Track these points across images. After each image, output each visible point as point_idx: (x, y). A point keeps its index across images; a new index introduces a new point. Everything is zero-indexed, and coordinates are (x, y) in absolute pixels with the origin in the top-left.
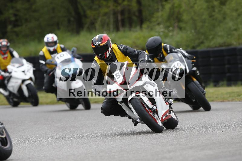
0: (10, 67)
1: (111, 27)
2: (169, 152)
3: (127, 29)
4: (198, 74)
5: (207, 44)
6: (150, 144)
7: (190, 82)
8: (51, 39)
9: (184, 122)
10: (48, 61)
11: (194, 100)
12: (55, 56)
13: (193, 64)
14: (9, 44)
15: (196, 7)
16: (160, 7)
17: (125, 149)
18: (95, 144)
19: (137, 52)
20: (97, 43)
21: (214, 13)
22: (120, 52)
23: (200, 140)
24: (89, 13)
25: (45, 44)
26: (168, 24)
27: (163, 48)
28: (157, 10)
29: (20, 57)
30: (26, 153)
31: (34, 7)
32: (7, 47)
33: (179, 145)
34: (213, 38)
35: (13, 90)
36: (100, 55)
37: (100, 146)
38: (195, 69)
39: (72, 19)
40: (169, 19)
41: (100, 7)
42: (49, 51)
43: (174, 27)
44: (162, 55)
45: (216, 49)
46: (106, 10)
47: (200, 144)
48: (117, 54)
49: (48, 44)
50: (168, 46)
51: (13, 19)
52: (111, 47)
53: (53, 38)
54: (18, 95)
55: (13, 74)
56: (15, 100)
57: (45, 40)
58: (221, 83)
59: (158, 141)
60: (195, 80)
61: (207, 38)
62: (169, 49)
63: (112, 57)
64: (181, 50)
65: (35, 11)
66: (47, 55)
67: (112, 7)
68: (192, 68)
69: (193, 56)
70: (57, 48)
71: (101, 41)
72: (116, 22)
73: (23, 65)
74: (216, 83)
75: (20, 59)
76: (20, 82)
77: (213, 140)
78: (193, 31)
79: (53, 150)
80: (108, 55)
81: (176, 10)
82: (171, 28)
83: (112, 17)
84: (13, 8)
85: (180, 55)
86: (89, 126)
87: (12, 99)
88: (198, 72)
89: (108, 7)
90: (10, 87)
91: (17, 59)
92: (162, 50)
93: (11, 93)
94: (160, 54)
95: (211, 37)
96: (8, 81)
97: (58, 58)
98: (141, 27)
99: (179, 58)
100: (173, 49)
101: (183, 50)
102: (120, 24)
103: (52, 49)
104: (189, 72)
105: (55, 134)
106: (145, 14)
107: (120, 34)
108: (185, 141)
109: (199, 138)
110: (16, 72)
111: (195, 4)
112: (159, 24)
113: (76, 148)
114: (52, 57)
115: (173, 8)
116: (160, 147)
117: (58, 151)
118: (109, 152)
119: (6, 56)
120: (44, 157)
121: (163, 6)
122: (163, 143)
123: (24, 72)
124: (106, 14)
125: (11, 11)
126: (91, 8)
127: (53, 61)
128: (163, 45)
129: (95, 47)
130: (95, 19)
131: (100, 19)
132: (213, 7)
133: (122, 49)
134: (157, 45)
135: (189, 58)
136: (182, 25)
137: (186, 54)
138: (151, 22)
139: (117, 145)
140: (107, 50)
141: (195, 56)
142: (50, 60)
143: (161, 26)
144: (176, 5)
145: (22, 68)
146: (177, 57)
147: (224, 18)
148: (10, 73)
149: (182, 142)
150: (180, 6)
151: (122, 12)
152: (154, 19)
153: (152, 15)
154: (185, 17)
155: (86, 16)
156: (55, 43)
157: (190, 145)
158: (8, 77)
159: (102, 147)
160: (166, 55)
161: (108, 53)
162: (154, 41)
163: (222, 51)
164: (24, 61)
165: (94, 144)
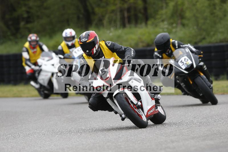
0: (40, 61)
1: (118, 23)
2: (173, 142)
3: (133, 25)
4: (205, 68)
5: (208, 39)
6: (154, 134)
7: (197, 77)
8: (69, 34)
9: (187, 114)
10: (66, 55)
11: (201, 94)
12: (73, 51)
13: (200, 59)
14: (38, 39)
15: (199, 5)
16: (164, 5)
17: (131, 140)
18: (103, 134)
19: (123, 49)
20: (84, 40)
21: (215, 11)
22: (107, 48)
23: (202, 131)
24: (97, 10)
25: (63, 39)
26: (172, 21)
27: (171, 44)
28: (162, 8)
29: (49, 51)
30: (38, 142)
31: (45, 4)
32: (37, 41)
33: (181, 135)
34: (214, 35)
35: (44, 82)
36: (88, 51)
37: (107, 136)
38: (202, 64)
39: (81, 16)
40: (172, 16)
41: (107, 4)
42: (68, 45)
43: (177, 24)
44: (170, 51)
45: (216, 44)
46: (113, 8)
47: (201, 134)
48: (105, 51)
49: (67, 39)
50: (176, 42)
51: (25, 15)
52: (98, 43)
53: (71, 33)
54: (48, 87)
55: (43, 68)
56: (46, 92)
57: (64, 35)
58: (221, 77)
59: (162, 132)
60: (202, 74)
61: (208, 35)
62: (177, 45)
63: (99, 52)
64: (189, 45)
65: (46, 8)
66: (66, 50)
67: (119, 5)
68: (199, 63)
69: (201, 51)
70: (75, 42)
71: (88, 38)
72: (123, 19)
73: (52, 58)
74: (217, 77)
75: (49, 53)
76: (50, 75)
77: (214, 131)
78: (195, 27)
79: (63, 140)
80: (95, 52)
81: (180, 8)
82: (174, 25)
83: (118, 14)
84: (25, 5)
85: (187, 50)
86: (97, 117)
87: (43, 91)
88: (205, 67)
89: (115, 4)
90: (40, 80)
91: (46, 53)
92: (170, 46)
93: (41, 86)
94: (168, 50)
95: (212, 33)
96: (39, 73)
97: (75, 52)
98: (146, 24)
99: (187, 53)
100: (181, 45)
101: (191, 45)
102: (126, 20)
103: (70, 44)
104: (196, 67)
105: (65, 125)
106: (150, 11)
107: (126, 30)
108: (187, 131)
109: (201, 129)
110: (45, 65)
111: (197, 2)
112: (163, 21)
113: (85, 138)
114: (70, 51)
115: (176, 6)
116: (164, 137)
117: (67, 141)
118: (116, 142)
119: (35, 50)
120: (54, 147)
121: (167, 4)
122: (166, 133)
123: (53, 65)
124: (113, 11)
125: (24, 9)
126: (99, 6)
127: (71, 55)
128: (171, 41)
129: (82, 43)
130: (103, 16)
131: (107, 16)
132: (214, 5)
133: (109, 45)
134: (165, 42)
135: (196, 53)
136: (185, 22)
137: (194, 49)
138: (155, 19)
139: (123, 135)
140: (94, 46)
141: (202, 51)
142: (68, 55)
143: (166, 23)
144: (179, 3)
145: (52, 62)
146: (184, 52)
147: (225, 16)
148: (40, 66)
149: (184, 132)
150: (183, 4)
151: (129, 10)
152: (158, 17)
153: (156, 12)
154: (188, 14)
155: (94, 13)
156: (73, 38)
157: (192, 136)
158: (38, 70)
159: (109, 137)
160: (174, 51)
161: (95, 49)
162: (162, 38)
163: (222, 47)
164: (54, 55)
165: (101, 134)
